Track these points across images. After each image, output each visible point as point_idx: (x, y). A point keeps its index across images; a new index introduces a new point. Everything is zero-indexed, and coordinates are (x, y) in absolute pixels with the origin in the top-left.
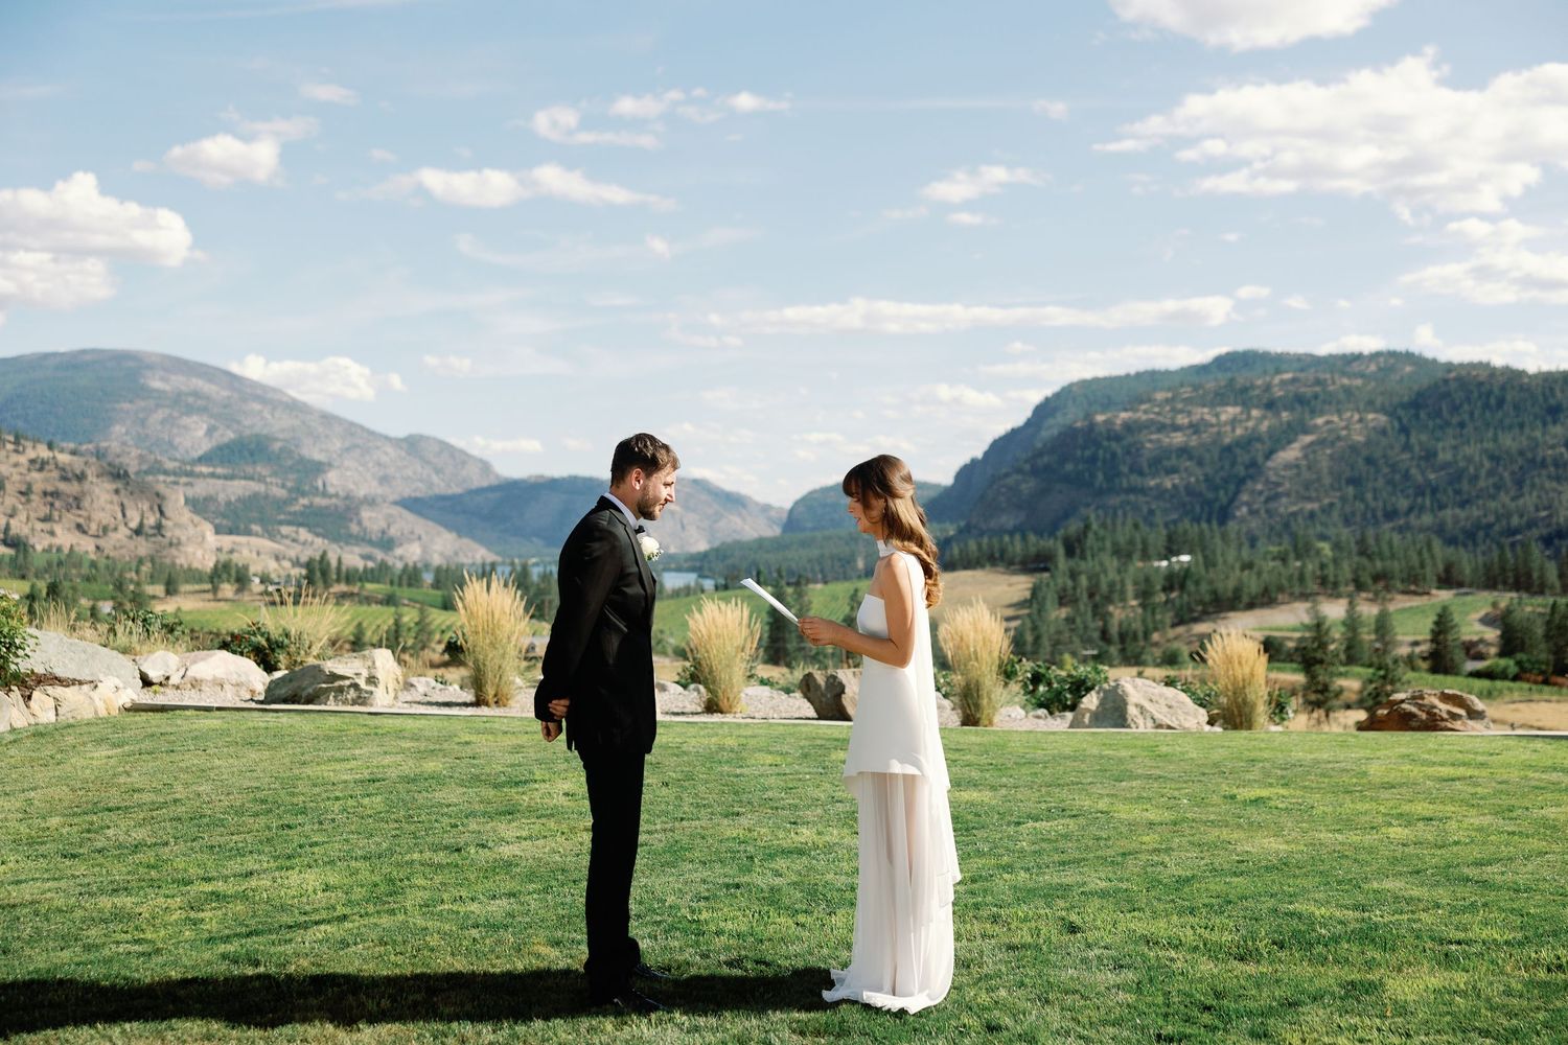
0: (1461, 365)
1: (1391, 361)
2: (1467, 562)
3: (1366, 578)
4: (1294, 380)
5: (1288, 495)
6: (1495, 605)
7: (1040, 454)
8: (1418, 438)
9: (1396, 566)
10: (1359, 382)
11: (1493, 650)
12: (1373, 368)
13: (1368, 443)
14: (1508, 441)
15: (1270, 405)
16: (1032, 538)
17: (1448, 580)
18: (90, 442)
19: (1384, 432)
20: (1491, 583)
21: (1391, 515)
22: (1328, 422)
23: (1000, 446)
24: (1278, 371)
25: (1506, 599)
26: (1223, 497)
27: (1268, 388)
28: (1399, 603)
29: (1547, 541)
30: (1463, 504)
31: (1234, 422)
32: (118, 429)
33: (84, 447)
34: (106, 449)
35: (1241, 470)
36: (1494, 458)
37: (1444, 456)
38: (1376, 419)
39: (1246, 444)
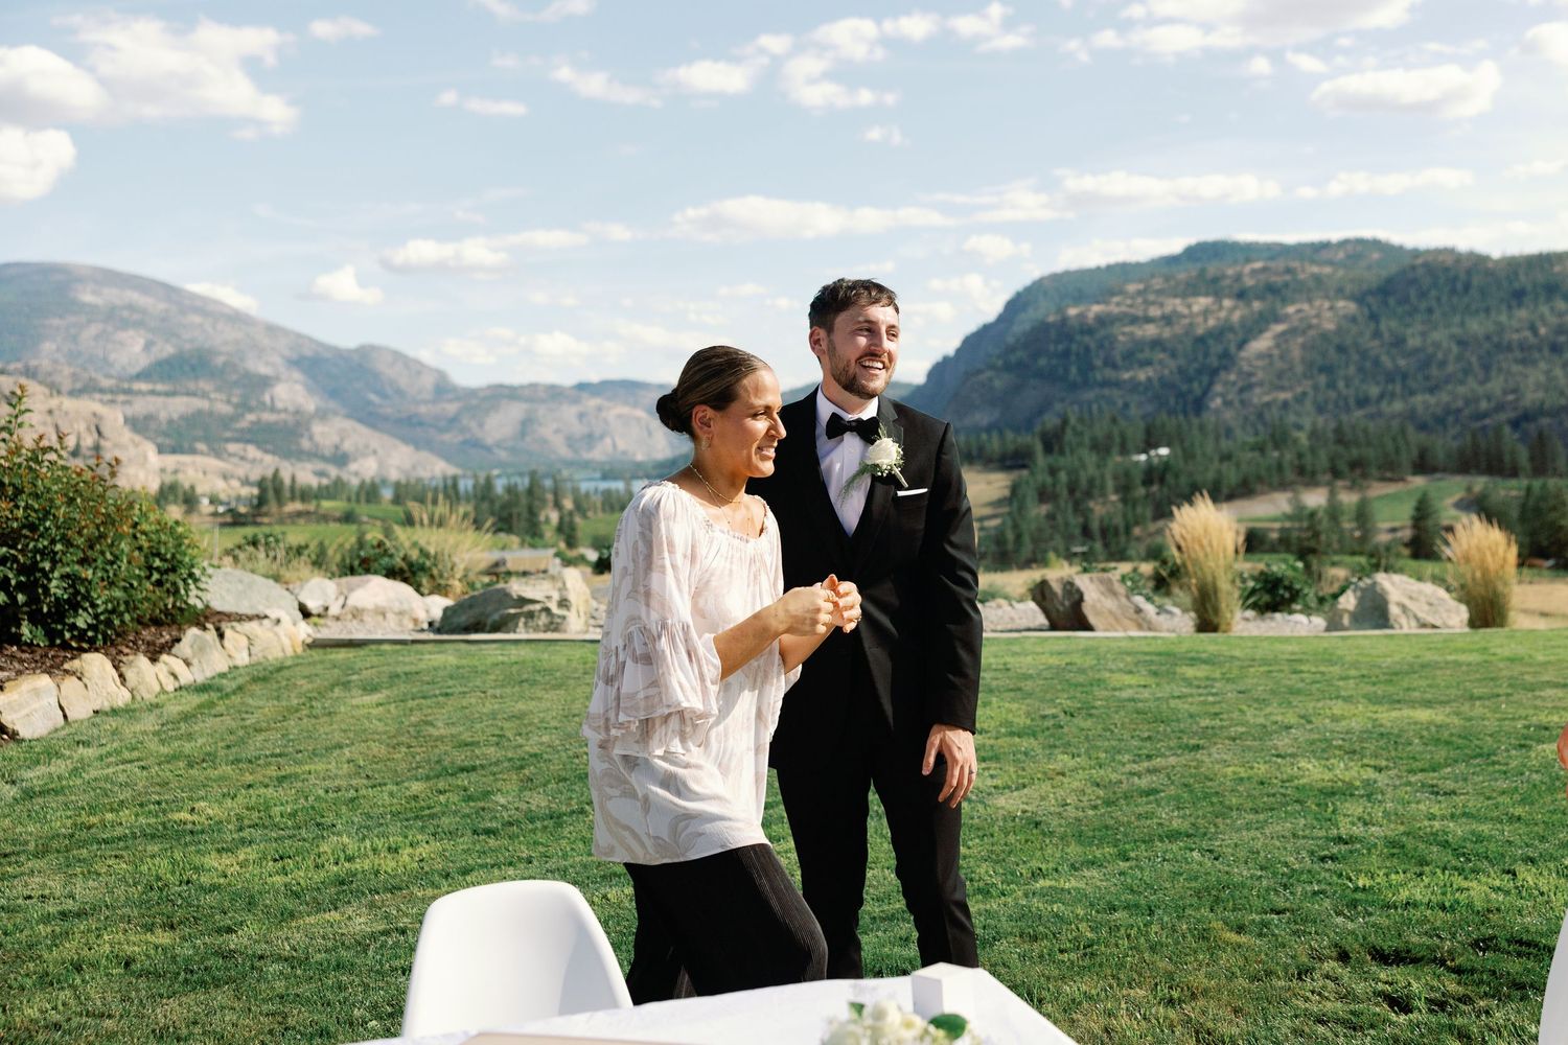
0: (1428, 252)
1: (1358, 249)
2: (1441, 446)
3: (1342, 466)
4: (1264, 270)
5: (1261, 384)
6: (1469, 489)
7: (1012, 349)
8: (1388, 325)
9: (1370, 453)
10: (1327, 270)
12: (1341, 255)
13: (1339, 331)
14: (1476, 326)
15: (1241, 295)
16: (1010, 435)
17: (1423, 466)
18: (18, 360)
19: (1353, 319)
20: (1465, 464)
21: (1363, 402)
22: (1299, 311)
23: (972, 343)
24: (1248, 260)
25: (1480, 483)
26: (1197, 389)
27: (1238, 278)
28: (1377, 490)
29: (1515, 424)
30: (1432, 390)
31: (1206, 313)
32: (48, 347)
33: (12, 367)
34: (36, 367)
35: (1214, 361)
36: (1461, 343)
37: (1414, 342)
38: (1346, 306)
39: (1219, 333)
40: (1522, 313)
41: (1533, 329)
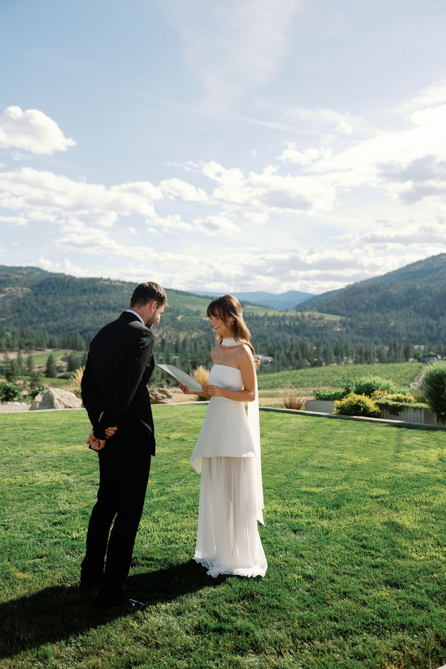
0: (56, 274)
1: (32, 270)
2: (57, 340)
3: (23, 345)
6: (66, 354)
8: (41, 297)
9: (33, 341)
10: (21, 277)
11: (65, 369)
12: (26, 272)
13: (24, 298)
14: (70, 300)
17: (51, 346)
19: (29, 294)
20: (64, 346)
21: (31, 323)
22: (10, 290)
25: (69, 352)
28: (35, 353)
29: (81, 333)
30: (55, 320)
36: (65, 305)
37: (49, 304)
38: (27, 290)
40: (85, 297)
41: (88, 302)
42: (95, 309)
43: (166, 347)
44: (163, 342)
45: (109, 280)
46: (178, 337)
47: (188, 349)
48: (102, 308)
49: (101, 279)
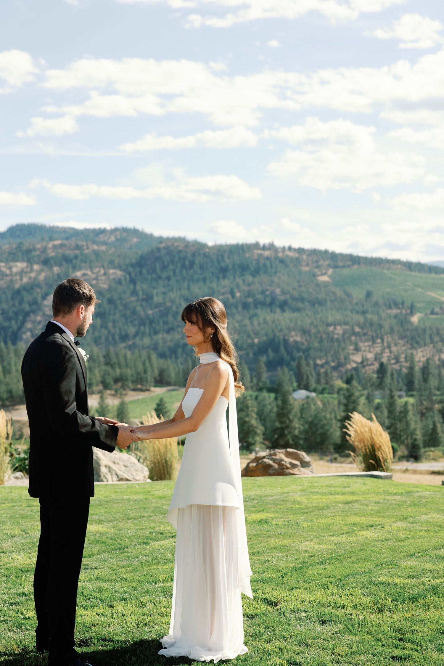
0: (168, 239)
1: (124, 234)
2: (173, 369)
3: (109, 380)
4: (62, 246)
8: (141, 287)
9: (129, 372)
10: (103, 248)
12: (113, 239)
13: (110, 289)
15: (46, 262)
17: (161, 381)
19: (120, 282)
21: (124, 338)
22: (84, 275)
24: (51, 239)
26: (14, 326)
27: (44, 250)
28: (131, 397)
31: (22, 273)
35: (26, 307)
37: (158, 299)
38: (116, 273)
39: (30, 288)
41: (232, 293)
42: (246, 306)
43: (388, 380)
44: (382, 370)
45: (271, 247)
46: (411, 359)
47: (433, 382)
48: (258, 304)
49: (256, 245)
